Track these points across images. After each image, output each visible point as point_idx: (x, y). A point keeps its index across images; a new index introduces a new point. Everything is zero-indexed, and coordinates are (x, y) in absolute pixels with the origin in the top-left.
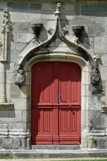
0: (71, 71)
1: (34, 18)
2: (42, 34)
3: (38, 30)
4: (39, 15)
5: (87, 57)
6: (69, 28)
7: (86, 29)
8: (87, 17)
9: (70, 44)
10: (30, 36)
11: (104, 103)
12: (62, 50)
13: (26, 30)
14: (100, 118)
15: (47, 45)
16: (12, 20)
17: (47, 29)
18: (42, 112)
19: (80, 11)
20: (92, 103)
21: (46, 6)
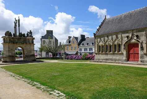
0: (136, 45)
1: (127, 35)
2: (129, 38)
3: (128, 37)
5: (139, 42)
6: (135, 36)
7: (139, 35)
8: (139, 33)
9: (135, 39)
11: (144, 52)
12: (133, 41)
13: (125, 38)
14: (143, 56)
15: (130, 40)
16: (122, 36)
18: (130, 54)
19: (137, 31)
20: (141, 52)
21: (129, 32)
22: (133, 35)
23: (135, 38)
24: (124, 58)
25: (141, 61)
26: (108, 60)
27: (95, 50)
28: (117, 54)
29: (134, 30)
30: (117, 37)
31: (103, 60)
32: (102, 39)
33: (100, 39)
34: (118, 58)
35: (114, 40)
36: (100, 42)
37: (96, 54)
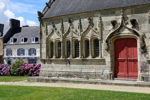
0: (131, 42)
1: (112, 18)
2: (116, 25)
3: (114, 23)
4: (115, 17)
5: (138, 35)
6: (129, 21)
7: (137, 20)
8: (137, 15)
9: (129, 29)
10: (111, 27)
11: (148, 58)
12: (126, 32)
13: (109, 24)
14: (146, 66)
15: (119, 30)
16: (103, 21)
17: (118, 23)
18: (120, 62)
19: (134, 11)
20: (142, 58)
21: (117, 12)
22: (124, 19)
23: (130, 26)
24: (108, 71)
25: (143, 78)
26: (71, 76)
27: (41, 53)
28: (91, 62)
29: (128, 7)
30: (91, 23)
31: (59, 75)
32: (58, 26)
33: (54, 26)
34: (93, 71)
35: (84, 30)
36: (53, 32)
37: (44, 61)
